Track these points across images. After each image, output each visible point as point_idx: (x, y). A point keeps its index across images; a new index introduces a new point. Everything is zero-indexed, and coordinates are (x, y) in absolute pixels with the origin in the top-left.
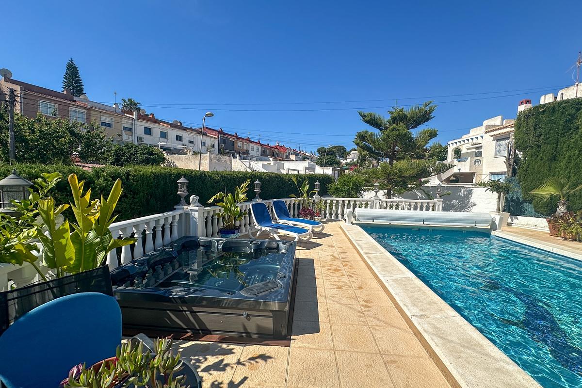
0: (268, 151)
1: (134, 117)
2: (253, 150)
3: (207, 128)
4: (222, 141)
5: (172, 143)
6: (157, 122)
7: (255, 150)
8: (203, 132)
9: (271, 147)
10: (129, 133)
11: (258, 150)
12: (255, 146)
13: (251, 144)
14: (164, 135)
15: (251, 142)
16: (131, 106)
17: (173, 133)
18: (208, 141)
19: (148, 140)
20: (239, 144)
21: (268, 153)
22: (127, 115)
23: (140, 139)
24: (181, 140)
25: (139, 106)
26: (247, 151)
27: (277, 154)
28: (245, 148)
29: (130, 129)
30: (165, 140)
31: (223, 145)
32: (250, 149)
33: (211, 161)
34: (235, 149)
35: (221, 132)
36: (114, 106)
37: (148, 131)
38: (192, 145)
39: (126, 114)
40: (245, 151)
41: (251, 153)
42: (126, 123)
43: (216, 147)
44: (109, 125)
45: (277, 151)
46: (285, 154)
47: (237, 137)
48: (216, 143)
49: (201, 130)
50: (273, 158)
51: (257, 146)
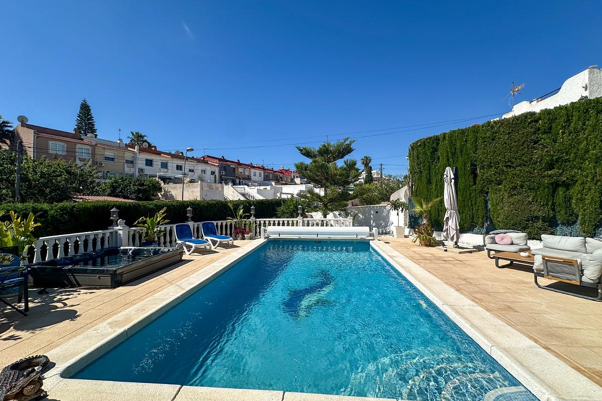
0: (271, 175)
1: (135, 150)
2: (255, 175)
3: (208, 156)
4: (223, 169)
5: (172, 172)
6: (159, 153)
7: (257, 175)
8: (204, 161)
9: (275, 172)
10: (131, 165)
11: (260, 175)
12: (258, 172)
13: (253, 170)
14: (164, 165)
15: (254, 167)
16: (139, 139)
17: (173, 163)
18: (209, 169)
19: (148, 170)
20: (241, 170)
21: (271, 178)
22: (131, 149)
23: (141, 170)
24: (181, 169)
25: (145, 138)
26: (248, 176)
27: (281, 178)
28: (247, 173)
29: (132, 162)
30: (166, 170)
31: (223, 172)
32: (252, 174)
33: (202, 188)
34: (236, 175)
35: (222, 160)
36: (119, 142)
37: (149, 163)
38: (192, 173)
39: (129, 149)
40: (247, 177)
41: (253, 178)
42: (128, 156)
43: (217, 174)
44: (113, 159)
45: (281, 175)
46: (289, 177)
47: (239, 164)
48: (217, 170)
49: (202, 159)
50: (275, 183)
51: (260, 172)
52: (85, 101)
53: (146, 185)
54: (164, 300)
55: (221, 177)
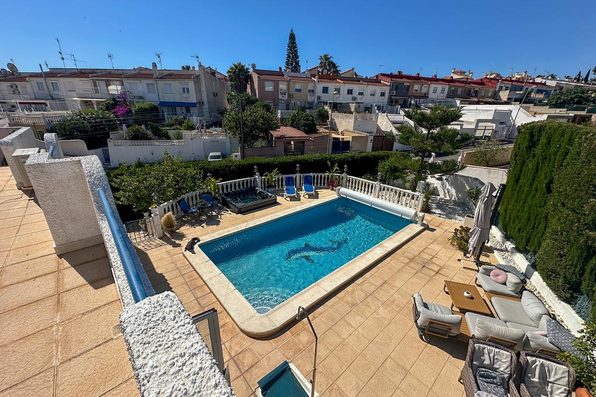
0: (460, 89)
1: (315, 80)
2: (435, 91)
3: (382, 75)
4: (394, 88)
5: (342, 98)
6: (335, 79)
7: (438, 92)
8: (376, 81)
9: (470, 83)
10: (311, 93)
11: (443, 91)
12: (439, 87)
13: (433, 86)
14: (337, 91)
15: (437, 81)
16: (326, 61)
17: (345, 88)
18: (378, 89)
19: (323, 97)
20: (416, 87)
21: (459, 92)
22: (313, 78)
23: (319, 98)
24: (351, 93)
26: (425, 94)
27: (476, 92)
28: (424, 90)
29: (313, 91)
30: (338, 96)
31: (395, 92)
32: (431, 91)
33: (356, 119)
34: (410, 94)
37: (325, 90)
38: (361, 96)
40: (423, 95)
41: (431, 95)
42: (310, 86)
43: (387, 95)
44: (300, 90)
45: (477, 88)
46: (492, 90)
47: (417, 78)
48: (387, 90)
49: (375, 78)
50: (461, 101)
51: (444, 86)
52: (292, 31)
53: (310, 120)
54: (238, 229)
55: (391, 98)
